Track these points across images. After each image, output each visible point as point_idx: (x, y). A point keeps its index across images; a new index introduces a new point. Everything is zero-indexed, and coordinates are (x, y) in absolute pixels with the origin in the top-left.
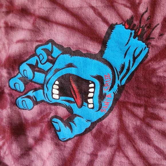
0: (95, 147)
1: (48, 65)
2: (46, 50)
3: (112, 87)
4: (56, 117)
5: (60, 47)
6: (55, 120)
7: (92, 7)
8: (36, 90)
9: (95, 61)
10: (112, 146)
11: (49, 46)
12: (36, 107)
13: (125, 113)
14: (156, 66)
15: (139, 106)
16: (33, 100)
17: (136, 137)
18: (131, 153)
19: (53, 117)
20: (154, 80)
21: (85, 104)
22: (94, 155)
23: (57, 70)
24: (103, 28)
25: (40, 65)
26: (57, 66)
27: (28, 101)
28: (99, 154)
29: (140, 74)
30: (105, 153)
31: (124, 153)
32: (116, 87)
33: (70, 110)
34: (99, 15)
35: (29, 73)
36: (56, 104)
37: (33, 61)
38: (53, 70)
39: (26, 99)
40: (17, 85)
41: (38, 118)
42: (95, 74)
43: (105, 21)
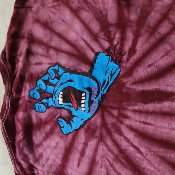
0: (86, 139)
3: (97, 96)
4: (61, 117)
5: (63, 68)
6: (60, 119)
7: (84, 40)
8: (47, 98)
9: (86, 78)
10: (96, 138)
11: (56, 67)
12: (48, 110)
13: (106, 113)
14: (125, 80)
15: (115, 108)
16: (46, 106)
17: (113, 130)
18: (109, 142)
19: (58, 118)
20: (124, 90)
21: (79, 108)
22: (86, 144)
23: (61, 84)
24: (91, 55)
27: (42, 106)
28: (89, 143)
29: (115, 86)
30: (92, 143)
31: (105, 143)
32: (100, 96)
33: (70, 112)
34: (89, 46)
38: (59, 84)
39: (41, 105)
41: (49, 119)
43: (92, 50)
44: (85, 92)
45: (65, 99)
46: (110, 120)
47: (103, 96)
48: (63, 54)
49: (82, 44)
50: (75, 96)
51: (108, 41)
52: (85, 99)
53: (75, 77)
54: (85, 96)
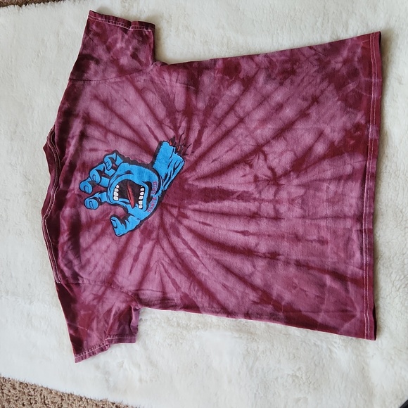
0: (141, 241)
1: (112, 171)
2: (111, 158)
3: (157, 192)
4: (114, 216)
5: (122, 156)
6: (113, 218)
7: (148, 126)
8: (101, 192)
9: (147, 170)
10: (152, 240)
11: (114, 156)
12: (100, 207)
13: (165, 212)
14: (188, 175)
15: (175, 207)
16: (98, 201)
17: (171, 232)
18: (165, 244)
19: (112, 216)
20: (186, 187)
21: (137, 205)
22: (140, 247)
23: (119, 176)
24: (154, 144)
25: (106, 172)
26: (118, 172)
27: (94, 201)
28: (144, 246)
29: (177, 182)
30: (148, 246)
31: (161, 245)
32: (160, 192)
33: (126, 210)
34: (152, 133)
35: (97, 177)
36: (115, 205)
37: (101, 167)
38: (115, 176)
39: (92, 200)
40: (86, 188)
41: (101, 217)
42: (146, 181)
43: (156, 138)
44: (143, 187)
45: (121, 195)
46: (169, 220)
47: (164, 192)
48: (123, 141)
49: (146, 130)
50: (133, 191)
51: (173, 130)
52: (143, 196)
53: (134, 168)
54: (144, 191)
